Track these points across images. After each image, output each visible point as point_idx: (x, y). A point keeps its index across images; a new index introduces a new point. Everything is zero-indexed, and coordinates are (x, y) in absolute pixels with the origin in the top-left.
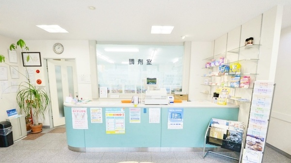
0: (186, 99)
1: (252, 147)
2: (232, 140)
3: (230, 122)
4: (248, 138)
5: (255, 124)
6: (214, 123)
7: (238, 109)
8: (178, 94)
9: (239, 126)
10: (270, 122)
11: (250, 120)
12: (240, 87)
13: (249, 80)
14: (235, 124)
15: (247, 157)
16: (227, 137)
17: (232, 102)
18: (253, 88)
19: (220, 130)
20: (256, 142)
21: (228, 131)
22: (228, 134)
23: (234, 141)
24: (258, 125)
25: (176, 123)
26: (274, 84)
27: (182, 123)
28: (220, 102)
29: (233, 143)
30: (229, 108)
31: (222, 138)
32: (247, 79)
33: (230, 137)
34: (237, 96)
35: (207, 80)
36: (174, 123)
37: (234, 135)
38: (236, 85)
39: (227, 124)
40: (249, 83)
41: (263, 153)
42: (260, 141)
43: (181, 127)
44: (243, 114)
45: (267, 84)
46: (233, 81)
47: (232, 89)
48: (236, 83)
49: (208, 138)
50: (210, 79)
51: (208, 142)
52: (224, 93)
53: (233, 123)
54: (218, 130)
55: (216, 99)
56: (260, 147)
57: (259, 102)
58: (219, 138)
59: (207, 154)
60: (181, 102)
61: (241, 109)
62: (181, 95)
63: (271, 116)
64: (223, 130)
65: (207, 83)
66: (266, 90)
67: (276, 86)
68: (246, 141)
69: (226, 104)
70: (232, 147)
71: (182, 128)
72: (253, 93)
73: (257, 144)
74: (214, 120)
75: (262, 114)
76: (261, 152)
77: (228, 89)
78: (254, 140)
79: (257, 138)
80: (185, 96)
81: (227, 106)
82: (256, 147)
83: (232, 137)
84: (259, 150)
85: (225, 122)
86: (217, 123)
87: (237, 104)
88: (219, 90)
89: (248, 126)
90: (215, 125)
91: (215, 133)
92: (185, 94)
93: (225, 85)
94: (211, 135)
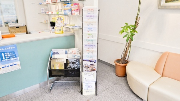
0: (24, 32)
1: (88, 69)
2: (72, 67)
3: (69, 51)
4: (85, 63)
5: (88, 49)
6: (54, 54)
7: (74, 35)
8: (13, 26)
9: (76, 52)
10: (99, 44)
11: (84, 46)
12: (72, 14)
13: (79, 7)
14: (73, 51)
15: (85, 79)
16: (67, 66)
17: (69, 30)
18: (82, 15)
19: (61, 60)
20: (91, 64)
21: (67, 60)
22: (68, 62)
23: (74, 68)
24: (91, 49)
25: (9, 64)
26: (98, 10)
27: (18, 63)
28: (57, 32)
29: (73, 70)
30: (66, 36)
31: (63, 68)
32: (76, 6)
33: (70, 65)
34: (71, 23)
35: (43, 9)
36: (7, 65)
37: (73, 63)
38: (69, 13)
39: (66, 53)
40: (79, 10)
41: (97, 72)
42: (93, 63)
43: (18, 67)
44: (78, 41)
45: (93, 9)
46: (66, 8)
47: (66, 17)
48: (68, 11)
49: (50, 71)
50: (46, 7)
51: (51, 75)
52: (59, 22)
53: (70, 50)
54: (59, 60)
55: (53, 28)
56: (94, 68)
57: (88, 28)
58: (60, 68)
59: (53, 86)
60: (14, 36)
61: (76, 36)
62: (17, 27)
63: (99, 37)
64: (63, 60)
65: (44, 11)
66: (93, 16)
67: (100, 11)
68: (83, 65)
69: (63, 33)
70: (73, 74)
71: (20, 68)
72: (83, 19)
73: (91, 66)
74: (54, 51)
75: (92, 39)
76: (96, 72)
77: (63, 17)
78: (89, 63)
79: (91, 61)
80: (22, 27)
81: (64, 34)
82: (91, 68)
83: (71, 65)
84: (94, 70)
85: (64, 50)
86: (57, 53)
87: (72, 31)
88: (55, 19)
89: (83, 52)
90: (56, 56)
91: (56, 64)
92: (22, 25)
93: (60, 13)
94: (53, 68)
